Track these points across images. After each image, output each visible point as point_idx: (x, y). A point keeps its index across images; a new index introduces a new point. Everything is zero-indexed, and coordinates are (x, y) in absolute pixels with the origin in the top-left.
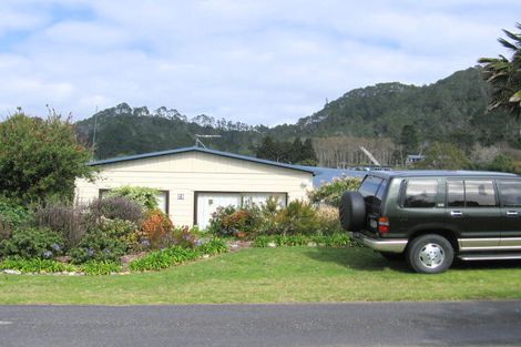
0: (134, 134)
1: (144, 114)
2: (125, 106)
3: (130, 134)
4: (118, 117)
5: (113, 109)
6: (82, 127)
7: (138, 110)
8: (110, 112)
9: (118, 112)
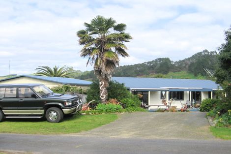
0: (210, 63)
1: (215, 54)
2: (206, 51)
3: (208, 63)
4: (203, 56)
5: (201, 52)
6: (187, 61)
7: (212, 52)
8: (200, 54)
9: (203, 54)
